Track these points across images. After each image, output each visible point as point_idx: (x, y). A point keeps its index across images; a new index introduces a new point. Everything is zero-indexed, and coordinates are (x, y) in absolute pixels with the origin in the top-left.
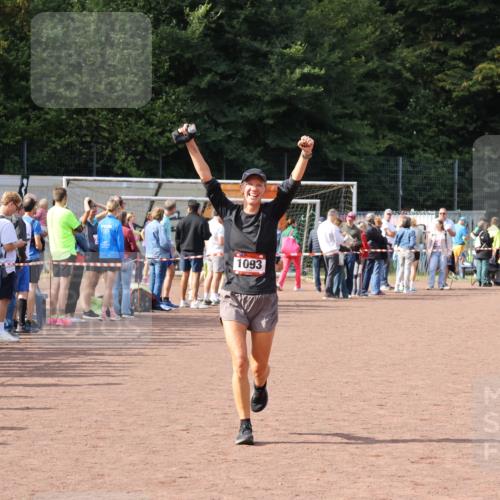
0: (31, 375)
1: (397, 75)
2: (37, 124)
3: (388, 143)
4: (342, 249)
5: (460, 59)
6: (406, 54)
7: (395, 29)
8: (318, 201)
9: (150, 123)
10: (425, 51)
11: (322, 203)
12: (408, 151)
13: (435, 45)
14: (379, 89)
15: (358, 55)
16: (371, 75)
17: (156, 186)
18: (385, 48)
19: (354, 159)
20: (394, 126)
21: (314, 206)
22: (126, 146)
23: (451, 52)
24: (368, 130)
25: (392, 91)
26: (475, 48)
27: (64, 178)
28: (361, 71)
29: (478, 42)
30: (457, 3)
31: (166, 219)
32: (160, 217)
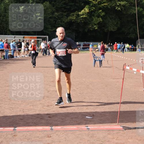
1: (55, 18)
3: (54, 29)
4: (45, 47)
5: (65, 15)
7: (54, 10)
10: (59, 13)
13: (61, 13)
14: (52, 20)
15: (48, 14)
16: (50, 18)
17: (14, 37)
18: (53, 13)
19: (48, 32)
21: (41, 40)
24: (50, 27)
25: (54, 20)
28: (49, 17)
29: (68, 13)
30: (64, 6)
31: (14, 42)
32: (13, 42)
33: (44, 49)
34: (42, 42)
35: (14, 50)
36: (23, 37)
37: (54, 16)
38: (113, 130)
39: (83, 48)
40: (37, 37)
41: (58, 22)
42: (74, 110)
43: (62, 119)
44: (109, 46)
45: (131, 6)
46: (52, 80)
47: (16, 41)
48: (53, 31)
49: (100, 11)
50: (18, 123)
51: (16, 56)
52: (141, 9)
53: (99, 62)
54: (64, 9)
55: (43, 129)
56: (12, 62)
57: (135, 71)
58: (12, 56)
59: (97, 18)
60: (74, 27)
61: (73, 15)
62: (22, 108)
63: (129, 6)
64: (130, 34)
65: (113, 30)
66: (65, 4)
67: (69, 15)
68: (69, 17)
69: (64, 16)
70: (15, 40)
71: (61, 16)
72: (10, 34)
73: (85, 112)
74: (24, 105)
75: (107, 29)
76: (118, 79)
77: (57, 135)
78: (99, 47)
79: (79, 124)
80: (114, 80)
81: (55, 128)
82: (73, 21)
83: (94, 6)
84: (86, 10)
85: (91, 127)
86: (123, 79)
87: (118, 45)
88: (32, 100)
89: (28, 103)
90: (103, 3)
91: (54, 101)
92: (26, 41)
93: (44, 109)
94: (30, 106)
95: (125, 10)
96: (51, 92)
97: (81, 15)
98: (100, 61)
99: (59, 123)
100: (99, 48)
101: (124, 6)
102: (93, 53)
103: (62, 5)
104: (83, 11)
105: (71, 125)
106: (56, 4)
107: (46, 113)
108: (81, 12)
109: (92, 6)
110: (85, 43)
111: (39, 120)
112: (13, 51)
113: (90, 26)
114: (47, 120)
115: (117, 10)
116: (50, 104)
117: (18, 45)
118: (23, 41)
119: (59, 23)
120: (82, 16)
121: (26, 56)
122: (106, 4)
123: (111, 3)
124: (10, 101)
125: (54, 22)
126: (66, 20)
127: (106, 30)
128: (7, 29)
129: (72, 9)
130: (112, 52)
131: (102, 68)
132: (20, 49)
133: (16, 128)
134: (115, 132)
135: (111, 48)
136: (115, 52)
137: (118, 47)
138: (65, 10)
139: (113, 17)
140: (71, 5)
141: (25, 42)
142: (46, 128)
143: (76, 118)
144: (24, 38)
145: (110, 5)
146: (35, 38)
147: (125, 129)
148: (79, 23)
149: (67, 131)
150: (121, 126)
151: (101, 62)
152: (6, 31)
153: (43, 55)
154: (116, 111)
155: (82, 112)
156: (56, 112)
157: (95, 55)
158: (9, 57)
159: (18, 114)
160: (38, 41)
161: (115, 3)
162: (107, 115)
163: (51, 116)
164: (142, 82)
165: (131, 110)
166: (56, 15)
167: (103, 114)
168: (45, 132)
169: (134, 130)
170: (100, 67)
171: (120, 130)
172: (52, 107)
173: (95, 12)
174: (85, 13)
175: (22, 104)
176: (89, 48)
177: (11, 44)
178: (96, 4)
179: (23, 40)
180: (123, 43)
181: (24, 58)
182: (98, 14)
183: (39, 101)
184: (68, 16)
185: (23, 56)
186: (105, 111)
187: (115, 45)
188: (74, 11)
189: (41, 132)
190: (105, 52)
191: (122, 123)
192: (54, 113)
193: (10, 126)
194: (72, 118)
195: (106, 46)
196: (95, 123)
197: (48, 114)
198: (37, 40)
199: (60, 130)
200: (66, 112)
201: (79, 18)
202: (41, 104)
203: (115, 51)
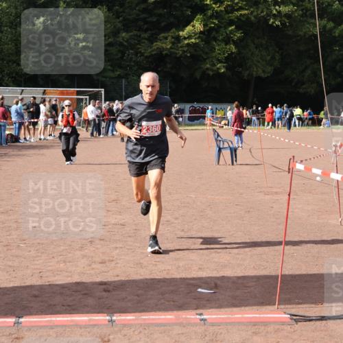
1: (121, 44)
3: (118, 73)
4: (97, 116)
7: (119, 25)
8: (88, 97)
10: (132, 33)
11: (89, 98)
12: (126, 76)
13: (135, 32)
14: (114, 50)
17: (21, 91)
18: (115, 33)
19: (104, 79)
20: (120, 67)
21: (86, 99)
22: (8, 75)
23: (142, 36)
25: (119, 51)
26: (152, 35)
29: (154, 32)
30: (144, 16)
31: (20, 105)
32: (17, 103)
33: (94, 120)
34: (90, 104)
35: (21, 124)
36: (42, 91)
37: (118, 39)
38: (265, 323)
39: (191, 119)
40: (77, 91)
41: (129, 55)
42: (168, 274)
43: (138, 296)
44: (254, 113)
45: (306, 16)
46: (113, 197)
47: (26, 101)
48: (116, 78)
49: (230, 29)
50: (27, 307)
51: (25, 139)
52: (331, 25)
53: (229, 151)
54: (142, 24)
55: (90, 320)
56: (16, 152)
57: (317, 175)
58: (15, 139)
59: (223, 45)
60: (169, 66)
61: (166, 38)
62: (38, 267)
63: (302, 16)
64: (303, 84)
65: (263, 75)
66: (144, 10)
67: (156, 38)
68: (155, 44)
69: (143, 41)
70: (22, 100)
71: (136, 42)
72: (11, 84)
73: (195, 276)
74: (41, 261)
75: (248, 72)
76: (276, 193)
77: (125, 335)
78: (230, 114)
79: (181, 307)
80: (267, 197)
81: (119, 318)
82: (164, 53)
83: (217, 15)
84: (197, 25)
85: (211, 315)
86: (289, 195)
87: (277, 110)
88: (62, 248)
89: (52, 256)
90: (237, 10)
91: (118, 251)
92: (50, 101)
93: (93, 269)
94: (58, 262)
95: (291, 25)
96: (110, 226)
97: (185, 38)
98: (231, 149)
99: (129, 304)
100: (229, 118)
101: (288, 16)
102: (215, 131)
103: (138, 15)
104: (189, 28)
105: (160, 310)
106: (124, 12)
107: (98, 280)
108: (186, 31)
109: (212, 17)
110: (195, 105)
111: (80, 299)
112: (17, 125)
113: (208, 66)
114: (99, 299)
115: (272, 25)
116: (107, 258)
117: (30, 112)
118: (43, 101)
119: (131, 58)
120: (186, 42)
121: (48, 138)
122: (246, 12)
123: (258, 8)
124: (8, 250)
125: (120, 55)
126: (148, 50)
127: (246, 74)
128: (4, 71)
129: (163, 24)
130: (262, 127)
131: (236, 168)
132: (36, 120)
133: (21, 320)
134: (270, 329)
135: (258, 119)
136: (268, 128)
137: (277, 115)
138: (146, 26)
139: (264, 42)
140: (160, 15)
141: (47, 103)
142: (97, 318)
143: (172, 292)
144: (44, 93)
145: (255, 13)
146: (72, 93)
147: (295, 320)
148: (181, 56)
149: (149, 325)
150: (285, 313)
151: (234, 151)
153: (92, 134)
154: (273, 274)
155: (189, 276)
156: (123, 279)
157: (218, 135)
158: (7, 140)
159: (28, 283)
160: (80, 101)
161: (268, 9)
162: (250, 284)
163: (110, 288)
164: (337, 201)
165: (310, 273)
166: (123, 38)
167: (240, 281)
168: (95, 330)
169: (318, 323)
170: (233, 164)
171: (283, 323)
172: (113, 264)
173: (217, 32)
174: (195, 34)
175: (39, 256)
176: (204, 118)
177: (13, 109)
178: (221, 11)
179: (42, 98)
180: (289, 107)
181: (44, 143)
182: (227, 34)
183: (82, 248)
184: (152, 40)
185: (42, 137)
186: (246, 274)
187: (269, 110)
188: (167, 28)
189: (83, 330)
190: (245, 128)
191: (287, 306)
192: (119, 281)
193: (6, 315)
194: (163, 294)
195: (246, 113)
196: (220, 307)
197: (102, 284)
198: (78, 99)
199: (133, 322)
200: (148, 277)
201: (179, 45)
202: (84, 256)
203: (268, 124)
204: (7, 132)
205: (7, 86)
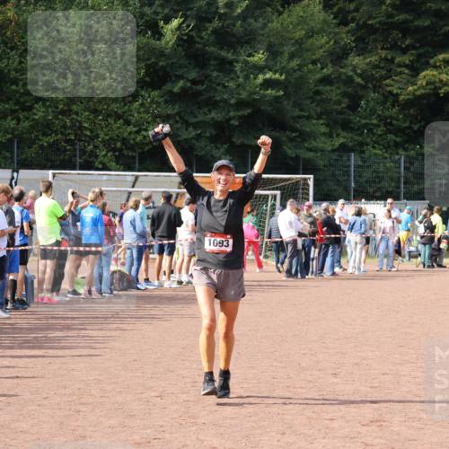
0: (21, 347)
1: (349, 81)
2: (26, 124)
3: (342, 140)
4: (300, 235)
5: (406, 66)
6: (357, 62)
7: (347, 39)
8: (277, 193)
9: (128, 123)
10: (374, 59)
11: (282, 194)
12: (360, 148)
13: (383, 53)
14: (333, 93)
15: (314, 62)
16: (326, 80)
17: (133, 179)
18: (339, 56)
19: (311, 155)
20: (346, 126)
21: (274, 197)
22: (106, 143)
23: (398, 60)
24: (323, 129)
25: (345, 94)
26: (419, 56)
27: (51, 172)
28: (318, 76)
29: (421, 51)
30: (402, 17)
31: (142, 208)
32: (137, 207)
33: (294, 242)
36: (178, 180)
51: (147, 280)
58: (129, 281)
68: (423, 74)
70: (148, 198)
103: (390, 16)
112: (135, 252)
128: (97, 136)
152: (91, 147)
177: (127, 218)
185: (184, 279)
204: (113, 268)
205: (105, 168)
